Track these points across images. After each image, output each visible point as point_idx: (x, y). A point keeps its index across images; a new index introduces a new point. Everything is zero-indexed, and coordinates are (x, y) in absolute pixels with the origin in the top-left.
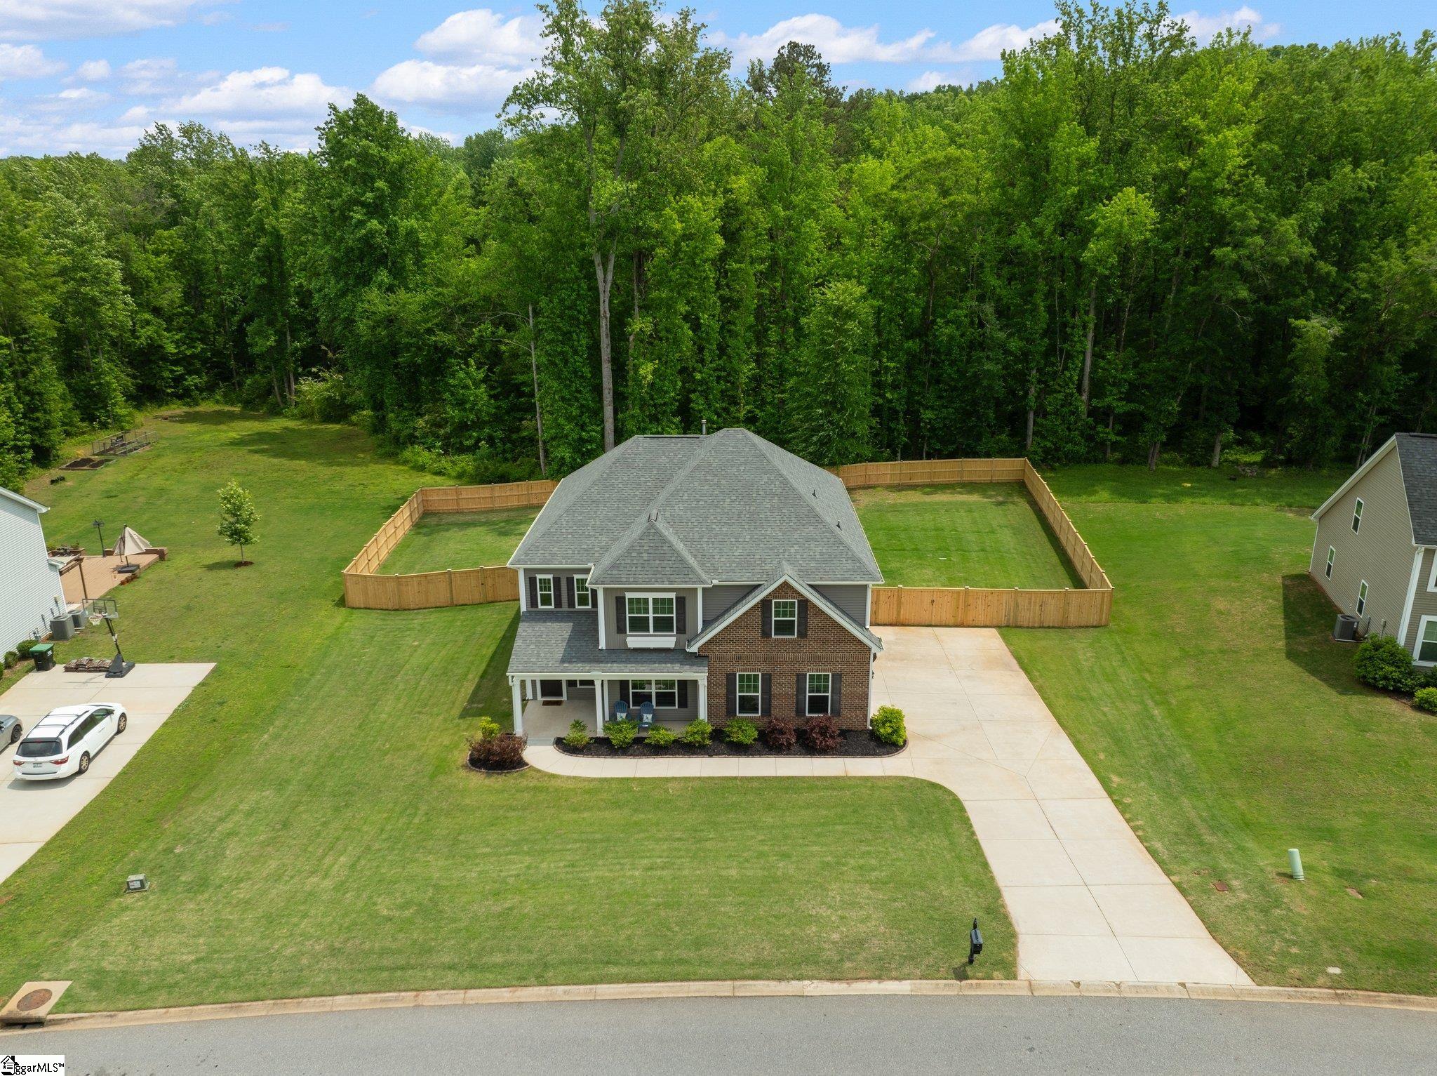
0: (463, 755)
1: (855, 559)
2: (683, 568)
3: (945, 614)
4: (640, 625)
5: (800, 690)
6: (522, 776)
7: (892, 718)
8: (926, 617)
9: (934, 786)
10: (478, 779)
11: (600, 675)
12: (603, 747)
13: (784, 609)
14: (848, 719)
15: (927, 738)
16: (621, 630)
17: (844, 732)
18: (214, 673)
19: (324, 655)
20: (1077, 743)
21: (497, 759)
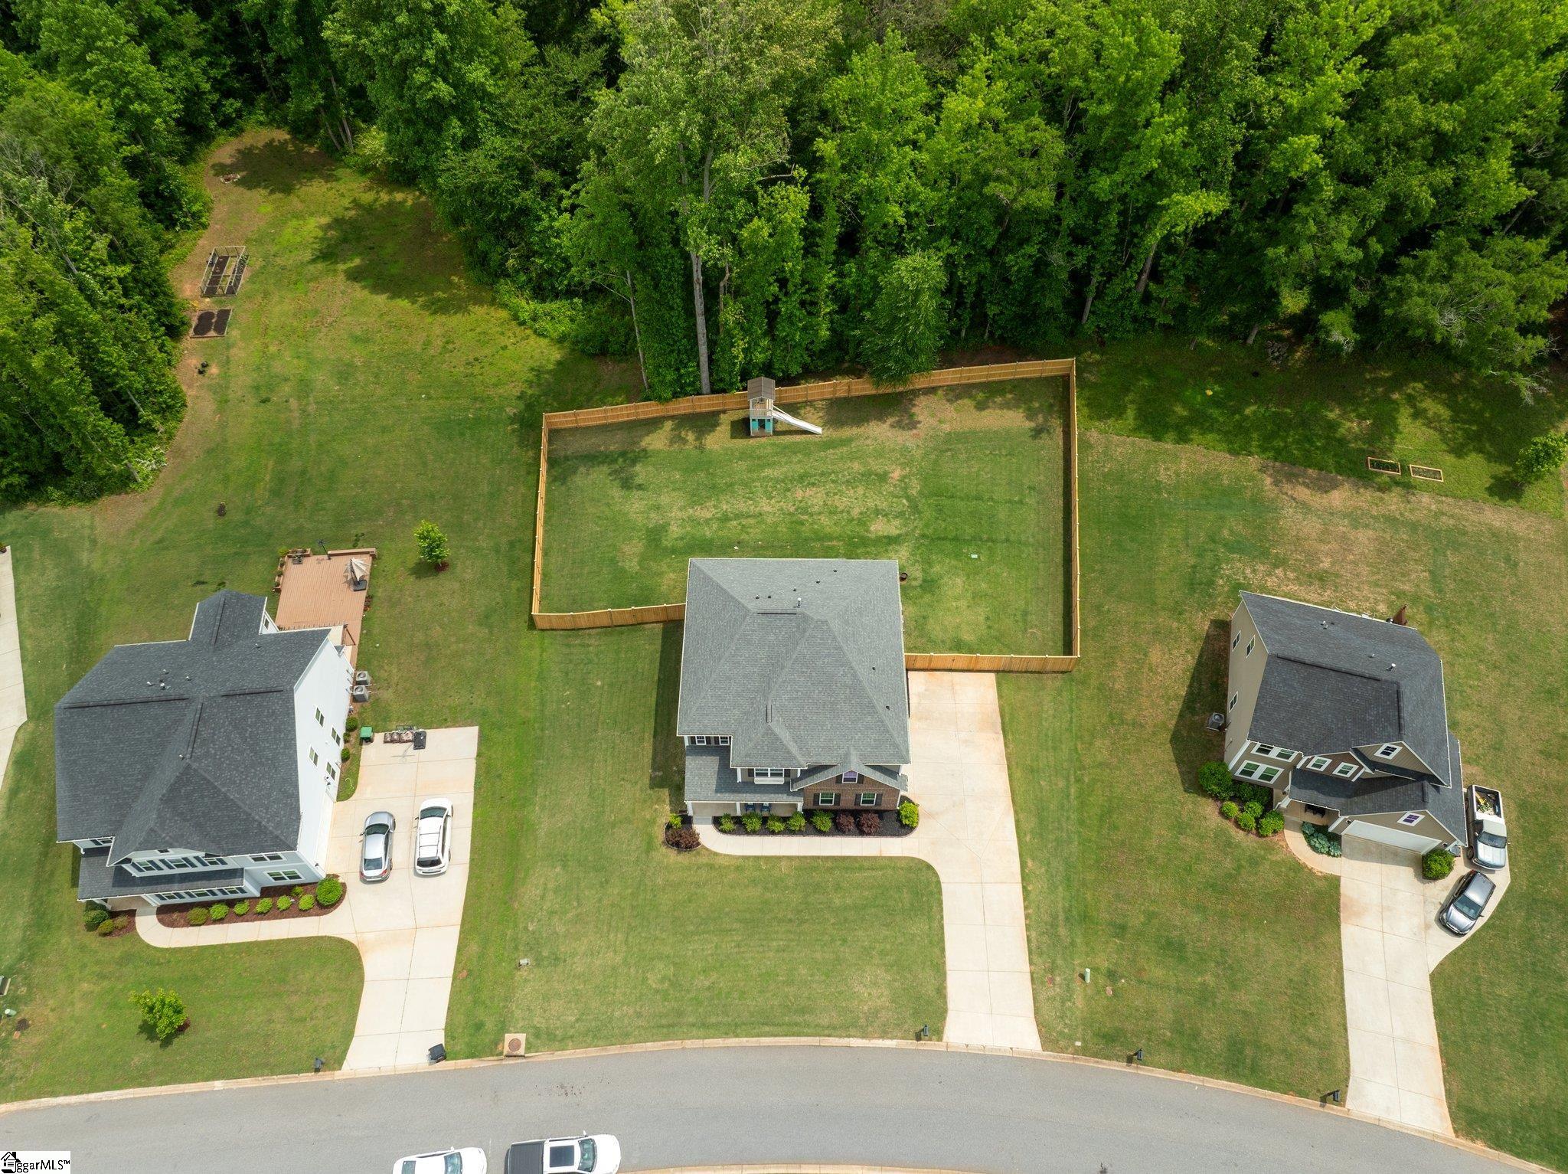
0: (660, 834)
1: (896, 745)
4: (762, 774)
5: (858, 798)
6: (698, 853)
7: (911, 803)
9: (929, 867)
10: (673, 855)
11: (739, 801)
12: (740, 829)
14: (884, 806)
15: (930, 816)
17: (881, 813)
18: (483, 739)
19: (543, 704)
20: (1017, 822)
21: (682, 838)
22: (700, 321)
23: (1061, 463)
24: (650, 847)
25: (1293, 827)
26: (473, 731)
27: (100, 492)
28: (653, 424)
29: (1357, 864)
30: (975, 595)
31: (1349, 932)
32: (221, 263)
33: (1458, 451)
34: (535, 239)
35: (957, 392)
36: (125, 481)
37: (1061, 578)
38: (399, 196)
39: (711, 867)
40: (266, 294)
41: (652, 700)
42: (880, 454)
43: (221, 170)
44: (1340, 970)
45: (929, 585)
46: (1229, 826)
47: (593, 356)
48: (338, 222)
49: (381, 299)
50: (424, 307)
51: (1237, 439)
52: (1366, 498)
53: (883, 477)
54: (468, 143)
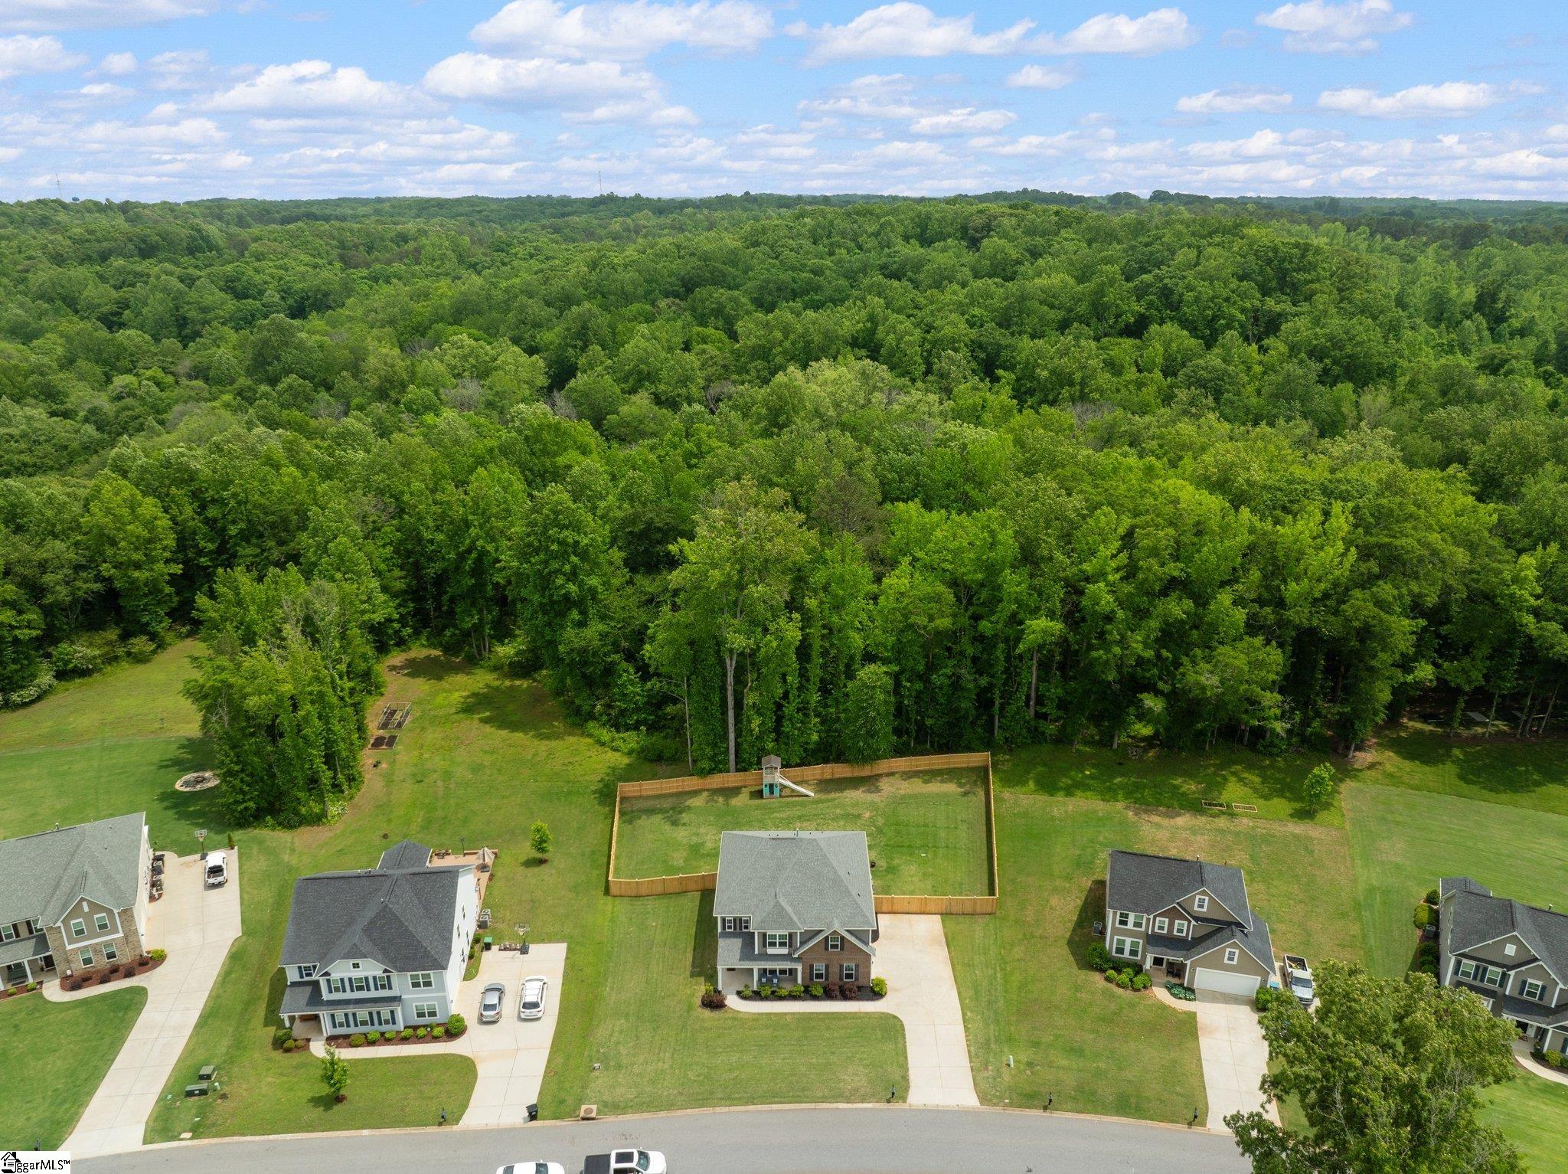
0: (698, 1001)
1: (865, 916)
2: (792, 923)
3: (914, 908)
4: (773, 944)
5: (841, 970)
6: (727, 1011)
7: (880, 983)
8: (906, 909)
9: (895, 1017)
10: (707, 1013)
11: (756, 967)
12: (757, 996)
13: (834, 939)
14: (862, 982)
15: (896, 990)
16: (764, 946)
17: (860, 988)
18: (569, 950)
19: (613, 933)
20: (959, 993)
21: (714, 1002)
22: (731, 713)
23: (984, 809)
24: (690, 1008)
25: (1159, 985)
26: (564, 945)
27: (300, 824)
28: (696, 793)
29: (1208, 1005)
30: (924, 874)
31: (1204, 1042)
32: (393, 713)
33: (1266, 798)
34: (616, 690)
35: (908, 775)
36: (318, 819)
37: (986, 866)
38: (518, 683)
39: (734, 1019)
40: (423, 729)
41: (693, 931)
42: (856, 805)
43: (393, 668)
44: (1199, 1059)
45: (891, 870)
46: (1113, 987)
47: (652, 761)
48: (474, 695)
49: (504, 733)
50: (534, 737)
51: (1109, 793)
52: (1201, 820)
53: (859, 816)
54: (582, 624)
